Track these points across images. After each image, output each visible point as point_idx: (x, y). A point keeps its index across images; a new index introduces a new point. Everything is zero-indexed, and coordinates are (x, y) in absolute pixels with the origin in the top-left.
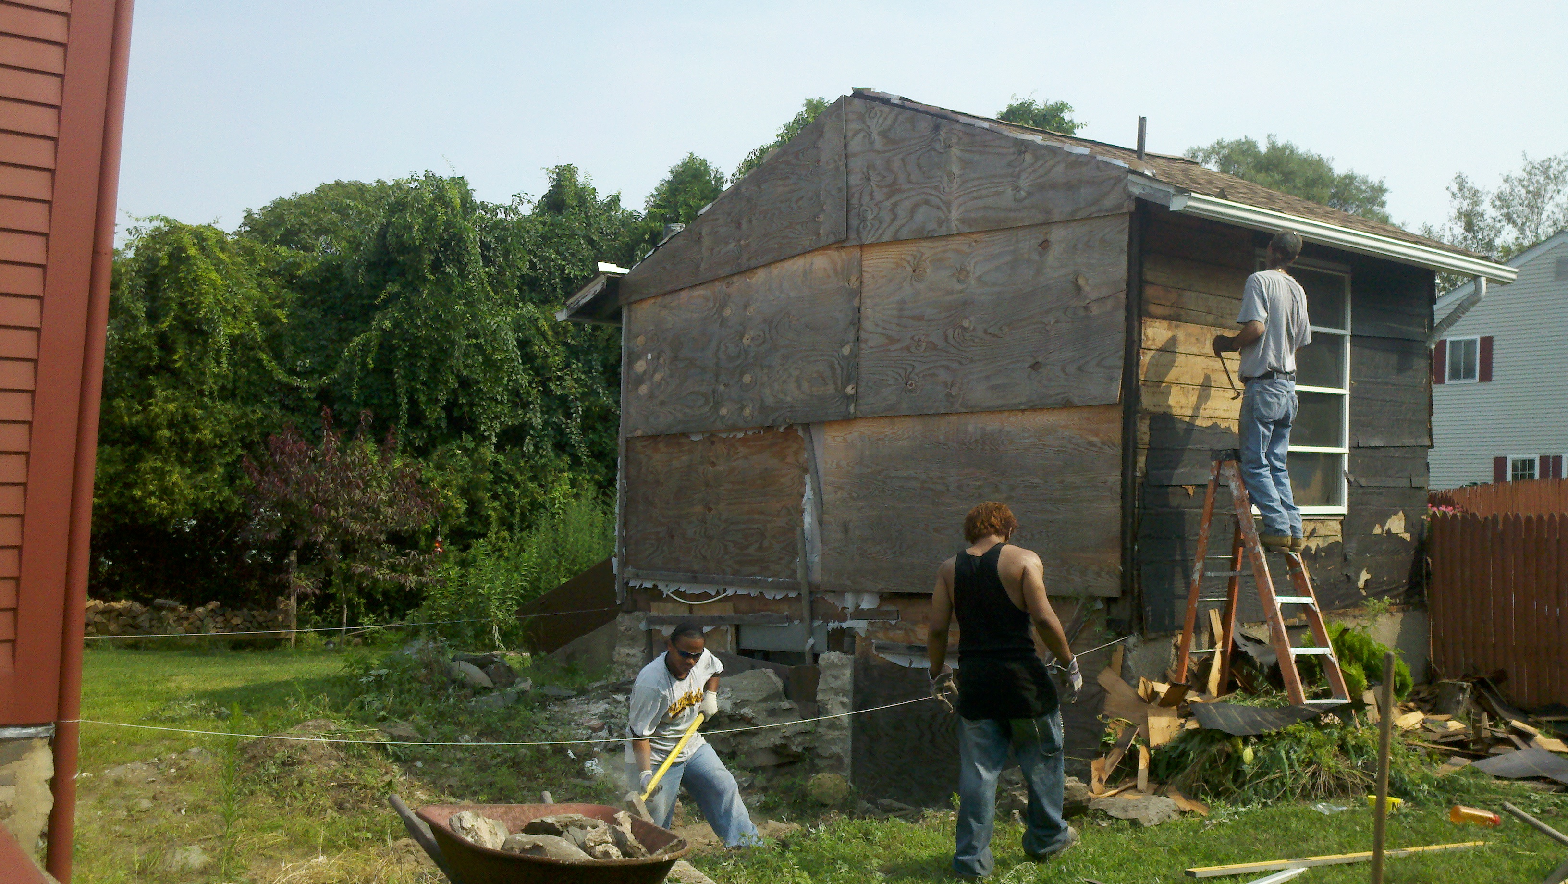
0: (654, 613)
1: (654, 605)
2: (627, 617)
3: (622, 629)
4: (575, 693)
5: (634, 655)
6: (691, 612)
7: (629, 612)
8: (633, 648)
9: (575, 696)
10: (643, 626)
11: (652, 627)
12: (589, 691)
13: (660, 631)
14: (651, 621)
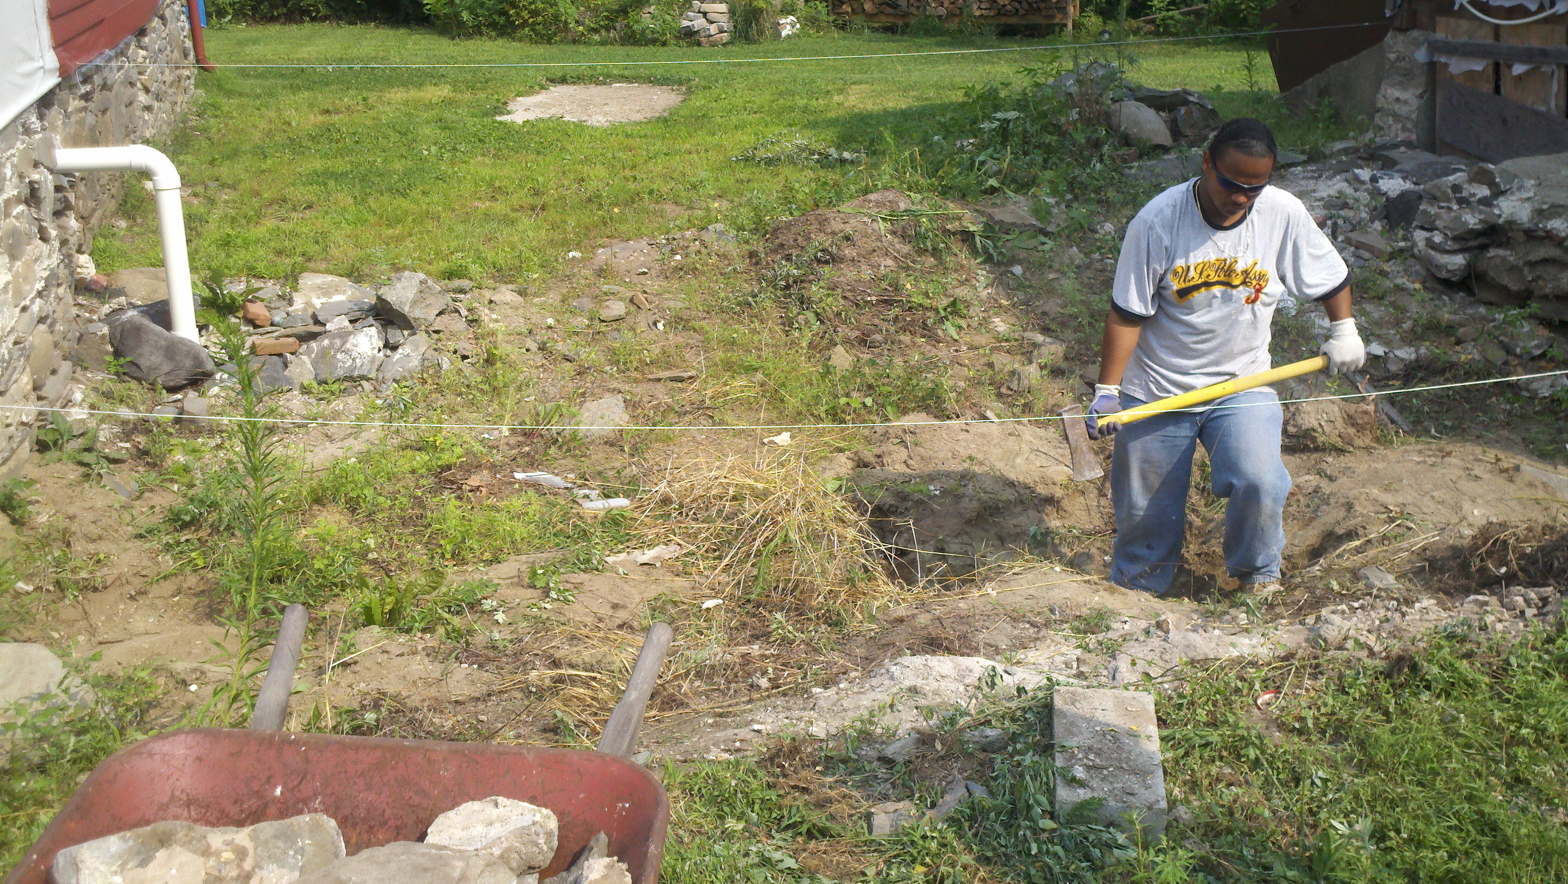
0: (1440, 35)
1: (1442, 22)
2: (1400, 37)
3: (1392, 56)
4: (1304, 158)
5: (1406, 102)
6: (1497, 37)
7: (1403, 30)
8: (1405, 89)
9: (1304, 163)
10: (1421, 55)
11: (1435, 59)
12: (1325, 157)
13: (1446, 65)
14: (1435, 48)
